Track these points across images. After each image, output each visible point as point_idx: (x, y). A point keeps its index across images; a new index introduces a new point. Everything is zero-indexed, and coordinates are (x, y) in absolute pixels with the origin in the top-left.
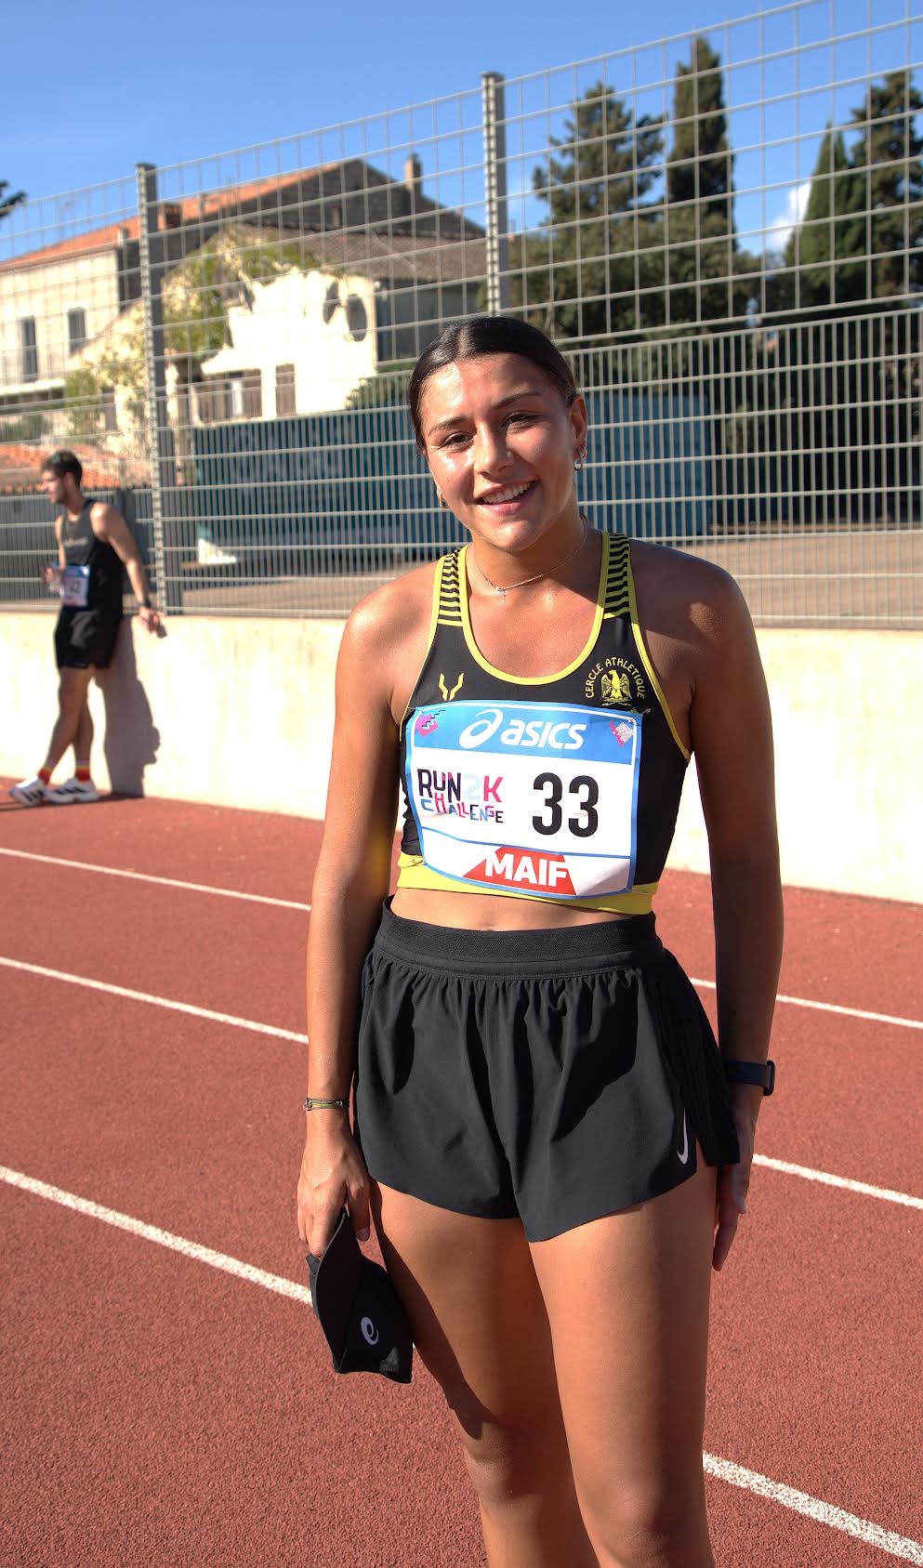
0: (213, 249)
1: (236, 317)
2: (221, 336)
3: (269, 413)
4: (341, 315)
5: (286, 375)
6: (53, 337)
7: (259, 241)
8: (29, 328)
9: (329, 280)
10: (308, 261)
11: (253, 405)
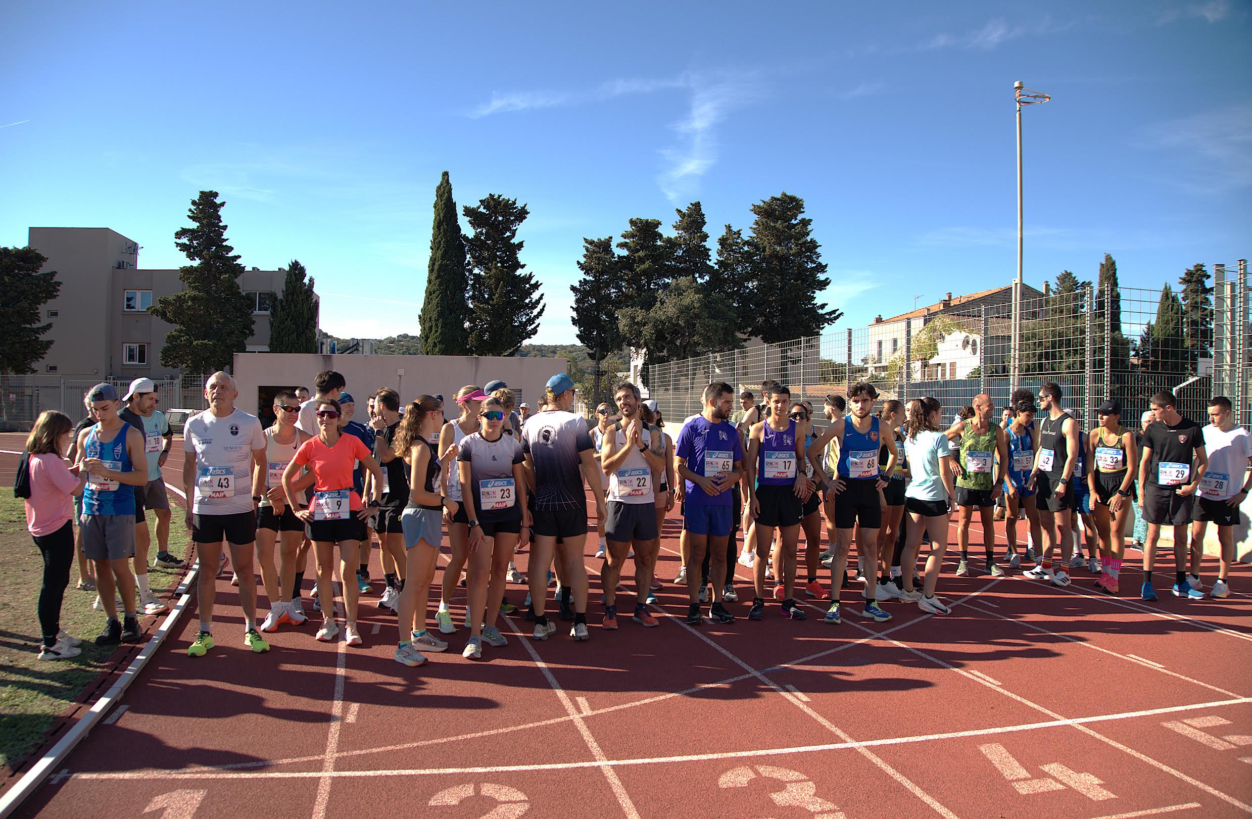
0: (934, 323)
1: (940, 346)
2: (934, 351)
3: (948, 377)
4: (969, 347)
5: (953, 365)
6: (887, 347)
7: (948, 321)
8: (880, 343)
9: (964, 334)
10: (960, 327)
11: (943, 375)
